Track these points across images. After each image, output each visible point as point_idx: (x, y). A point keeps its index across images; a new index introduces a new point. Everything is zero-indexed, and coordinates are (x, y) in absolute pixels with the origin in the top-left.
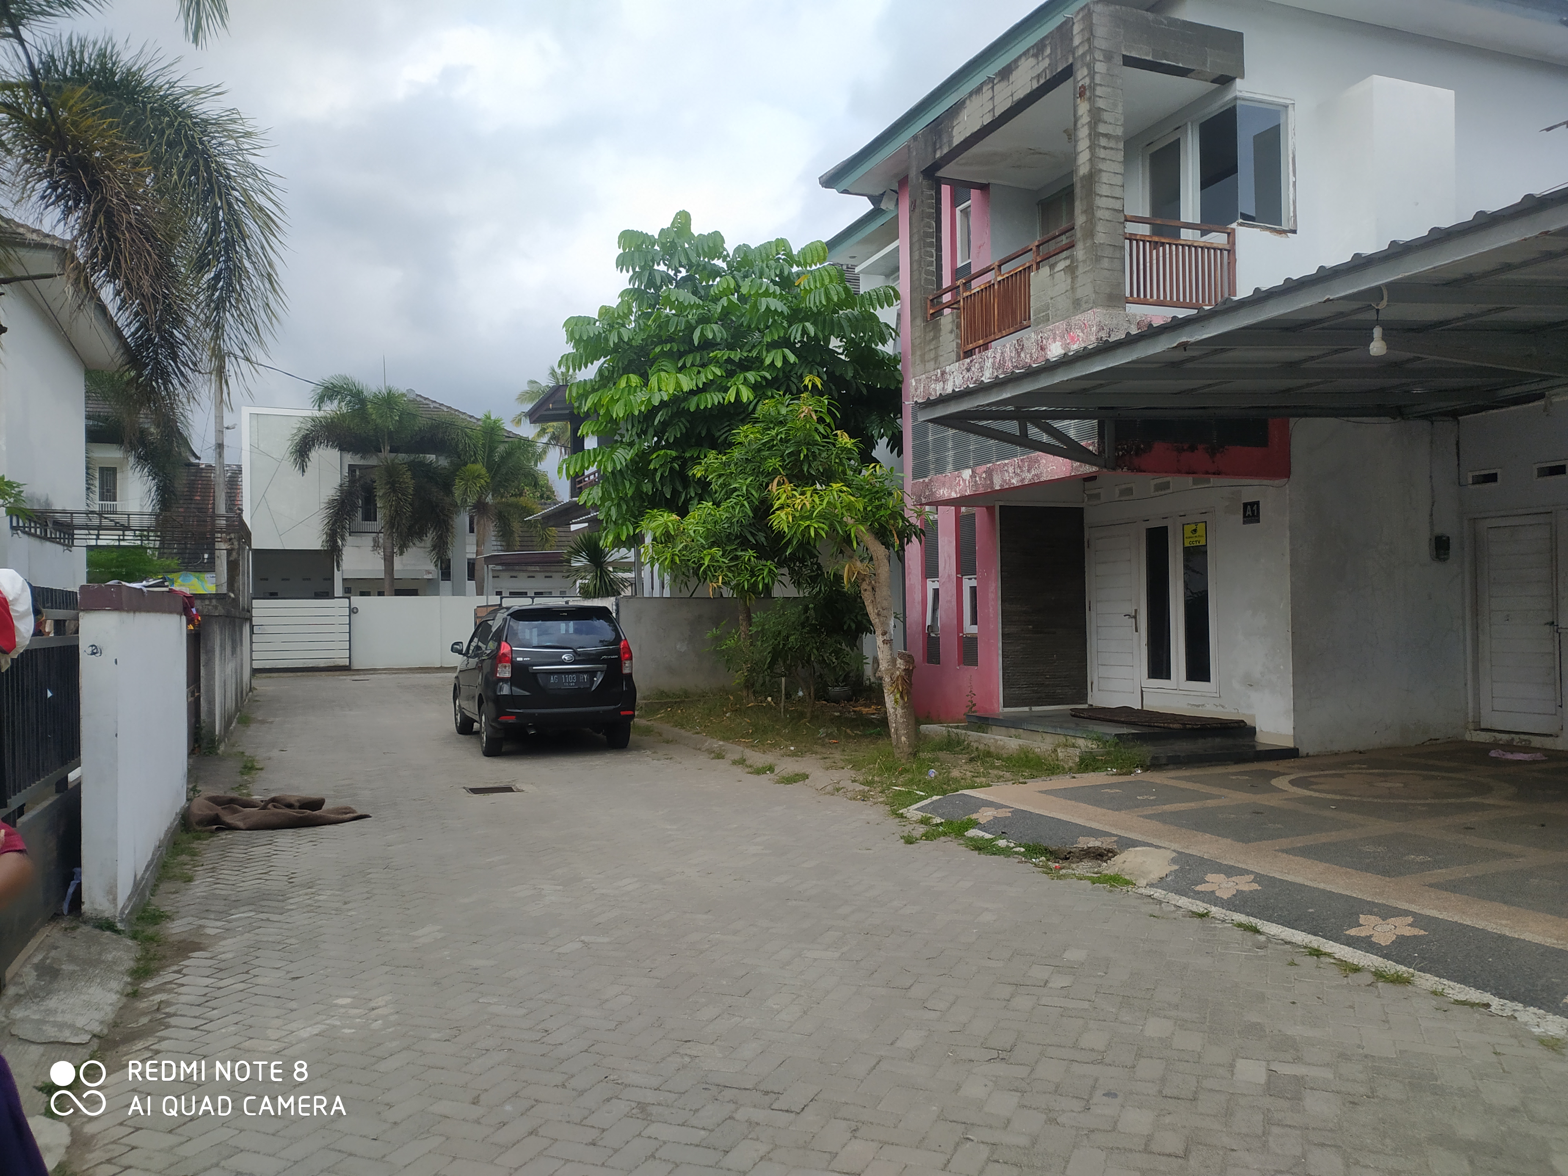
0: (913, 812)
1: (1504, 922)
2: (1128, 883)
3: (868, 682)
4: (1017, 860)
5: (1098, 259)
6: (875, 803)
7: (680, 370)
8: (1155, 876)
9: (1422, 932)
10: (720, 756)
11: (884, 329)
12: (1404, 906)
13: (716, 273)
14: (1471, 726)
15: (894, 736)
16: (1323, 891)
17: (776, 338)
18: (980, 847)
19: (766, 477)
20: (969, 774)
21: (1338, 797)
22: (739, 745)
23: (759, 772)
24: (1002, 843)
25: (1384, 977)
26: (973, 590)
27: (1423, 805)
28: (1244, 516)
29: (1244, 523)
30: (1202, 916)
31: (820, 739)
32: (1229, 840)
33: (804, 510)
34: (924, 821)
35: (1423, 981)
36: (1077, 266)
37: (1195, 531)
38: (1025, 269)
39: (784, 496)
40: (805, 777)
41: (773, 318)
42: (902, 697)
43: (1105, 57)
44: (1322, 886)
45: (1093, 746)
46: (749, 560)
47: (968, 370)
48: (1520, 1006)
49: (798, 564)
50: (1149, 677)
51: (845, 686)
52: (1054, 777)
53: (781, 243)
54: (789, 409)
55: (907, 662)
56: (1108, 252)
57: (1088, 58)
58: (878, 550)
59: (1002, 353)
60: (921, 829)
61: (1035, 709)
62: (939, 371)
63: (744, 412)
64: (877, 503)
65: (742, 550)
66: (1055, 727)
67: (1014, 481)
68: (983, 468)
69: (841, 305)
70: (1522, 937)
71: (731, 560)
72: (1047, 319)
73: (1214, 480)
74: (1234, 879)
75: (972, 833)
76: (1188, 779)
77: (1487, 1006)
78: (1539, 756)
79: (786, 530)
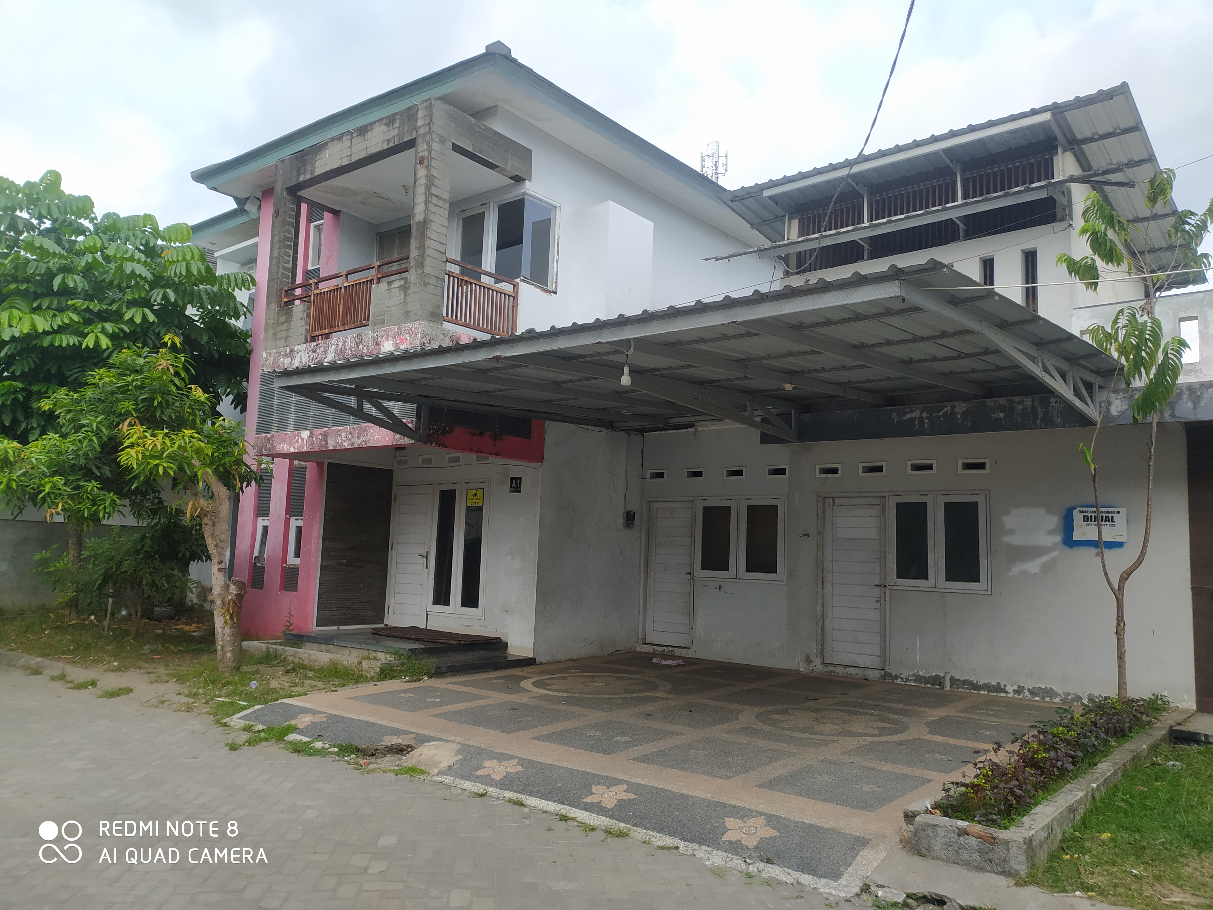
0: (236, 720)
1: (682, 784)
2: (423, 772)
3: (190, 603)
4: (331, 760)
5: (426, 284)
6: (200, 714)
7: (35, 310)
8: (445, 764)
9: (634, 796)
10: (37, 672)
11: (239, 306)
12: (620, 776)
13: (82, 231)
14: (640, 641)
15: (219, 653)
16: (566, 769)
17: (137, 297)
18: (299, 749)
19: (117, 417)
20: (286, 685)
21: (565, 695)
22: (60, 661)
23: (80, 687)
24: (318, 745)
25: (611, 833)
26: (299, 529)
27: (620, 699)
28: (511, 487)
29: (511, 492)
30: (482, 795)
31: (142, 654)
32: (497, 732)
33: (155, 450)
34: (247, 729)
35: (636, 834)
36: (409, 286)
37: (476, 494)
38: (367, 281)
39: (135, 436)
40: (129, 691)
41: (135, 280)
42: (232, 618)
43: (440, 140)
44: (565, 765)
45: (390, 658)
46: (92, 489)
47: (314, 351)
48: (696, 846)
49: (139, 497)
50: (433, 604)
51: (168, 606)
52: (360, 686)
53: (149, 219)
54: (146, 360)
55: (239, 588)
56: (433, 281)
57: (428, 138)
58: (221, 491)
59: (344, 342)
60: (245, 736)
61: (342, 628)
62: (288, 348)
63: (97, 357)
64: (223, 450)
65: (85, 481)
66: (360, 643)
67: (345, 444)
68: (320, 431)
69: (202, 280)
70: (694, 794)
71: (74, 489)
72: (383, 323)
73: (492, 459)
74: (504, 763)
75: (292, 737)
76: (462, 684)
77: (677, 848)
78: (680, 662)
79: (135, 466)
